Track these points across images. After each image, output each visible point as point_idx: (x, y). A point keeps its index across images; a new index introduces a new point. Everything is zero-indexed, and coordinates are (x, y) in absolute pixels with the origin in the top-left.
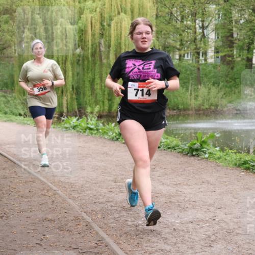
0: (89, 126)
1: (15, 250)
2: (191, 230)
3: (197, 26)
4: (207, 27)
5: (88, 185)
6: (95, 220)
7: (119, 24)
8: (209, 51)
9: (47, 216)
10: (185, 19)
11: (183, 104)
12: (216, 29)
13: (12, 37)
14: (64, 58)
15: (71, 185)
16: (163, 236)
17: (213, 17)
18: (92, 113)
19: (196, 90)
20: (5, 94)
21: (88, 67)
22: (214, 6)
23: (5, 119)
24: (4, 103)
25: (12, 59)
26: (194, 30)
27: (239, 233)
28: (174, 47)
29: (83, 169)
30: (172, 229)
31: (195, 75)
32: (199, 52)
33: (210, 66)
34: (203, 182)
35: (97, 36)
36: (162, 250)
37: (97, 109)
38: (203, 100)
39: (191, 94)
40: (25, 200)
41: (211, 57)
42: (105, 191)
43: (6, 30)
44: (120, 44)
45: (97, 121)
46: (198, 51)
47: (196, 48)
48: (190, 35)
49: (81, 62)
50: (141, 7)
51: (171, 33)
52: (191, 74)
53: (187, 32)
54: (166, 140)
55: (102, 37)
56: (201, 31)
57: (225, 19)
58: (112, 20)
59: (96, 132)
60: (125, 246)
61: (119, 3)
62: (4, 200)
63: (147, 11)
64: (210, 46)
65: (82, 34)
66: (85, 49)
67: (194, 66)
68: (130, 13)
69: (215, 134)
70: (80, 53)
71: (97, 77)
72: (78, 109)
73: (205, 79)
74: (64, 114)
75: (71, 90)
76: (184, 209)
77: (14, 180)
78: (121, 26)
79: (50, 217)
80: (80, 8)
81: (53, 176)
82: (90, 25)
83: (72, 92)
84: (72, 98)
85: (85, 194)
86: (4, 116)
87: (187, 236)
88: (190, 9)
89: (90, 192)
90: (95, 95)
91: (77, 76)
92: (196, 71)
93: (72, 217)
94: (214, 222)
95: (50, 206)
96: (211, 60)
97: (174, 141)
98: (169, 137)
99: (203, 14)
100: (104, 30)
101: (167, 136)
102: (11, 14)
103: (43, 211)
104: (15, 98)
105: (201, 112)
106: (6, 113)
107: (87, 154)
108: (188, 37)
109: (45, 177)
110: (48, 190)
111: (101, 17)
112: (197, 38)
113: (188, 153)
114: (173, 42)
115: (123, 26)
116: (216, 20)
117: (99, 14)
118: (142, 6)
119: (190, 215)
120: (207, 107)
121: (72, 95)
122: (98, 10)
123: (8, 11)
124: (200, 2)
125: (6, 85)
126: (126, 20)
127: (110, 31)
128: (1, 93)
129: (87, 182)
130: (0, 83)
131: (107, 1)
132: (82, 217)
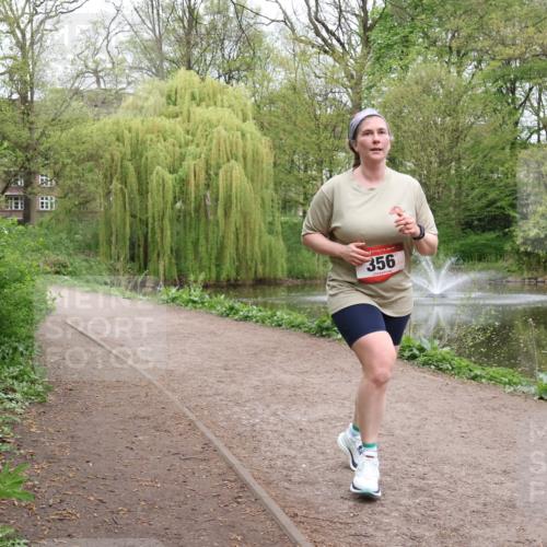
0: (192, 298)
1: (99, 455)
2: (322, 430)
5: (190, 373)
6: (200, 418)
7: (229, 173)
10: (309, 168)
11: (309, 271)
13: (97, 188)
14: (161, 214)
15: (171, 373)
16: (286, 438)
18: (195, 282)
20: (88, 258)
21: (191, 225)
23: (88, 289)
24: (86, 269)
25: (97, 215)
28: (297, 202)
29: (184, 352)
30: (298, 429)
34: (336, 370)
35: (202, 187)
37: (202, 277)
40: (112, 391)
42: (212, 380)
43: (90, 180)
44: (230, 196)
45: (202, 291)
49: (181, 218)
50: (256, 153)
51: (293, 185)
55: (208, 189)
58: (219, 168)
59: (200, 305)
60: (238, 450)
61: (228, 149)
62: (85, 391)
63: (263, 158)
65: (184, 185)
66: (187, 203)
68: (242, 159)
70: (181, 207)
71: (202, 237)
72: (178, 276)
74: (161, 283)
75: (169, 252)
76: (313, 404)
78: (231, 176)
79: (143, 413)
80: (181, 153)
82: (193, 174)
83: (171, 256)
84: (170, 263)
86: (85, 285)
87: (316, 438)
88: (314, 157)
90: (199, 259)
91: (177, 235)
95: (143, 399)
97: (299, 318)
99: (331, 163)
100: (210, 180)
101: (289, 312)
102: (96, 161)
104: (100, 263)
107: (190, 334)
111: (207, 165)
113: (317, 333)
114: (296, 195)
115: (234, 175)
117: (203, 161)
119: (320, 411)
121: (171, 259)
122: (203, 156)
123: (93, 157)
124: (326, 149)
125: (89, 246)
126: (237, 169)
127: (217, 180)
128: (83, 257)
129: (190, 369)
130: (82, 244)
131: (213, 146)
132: (183, 413)
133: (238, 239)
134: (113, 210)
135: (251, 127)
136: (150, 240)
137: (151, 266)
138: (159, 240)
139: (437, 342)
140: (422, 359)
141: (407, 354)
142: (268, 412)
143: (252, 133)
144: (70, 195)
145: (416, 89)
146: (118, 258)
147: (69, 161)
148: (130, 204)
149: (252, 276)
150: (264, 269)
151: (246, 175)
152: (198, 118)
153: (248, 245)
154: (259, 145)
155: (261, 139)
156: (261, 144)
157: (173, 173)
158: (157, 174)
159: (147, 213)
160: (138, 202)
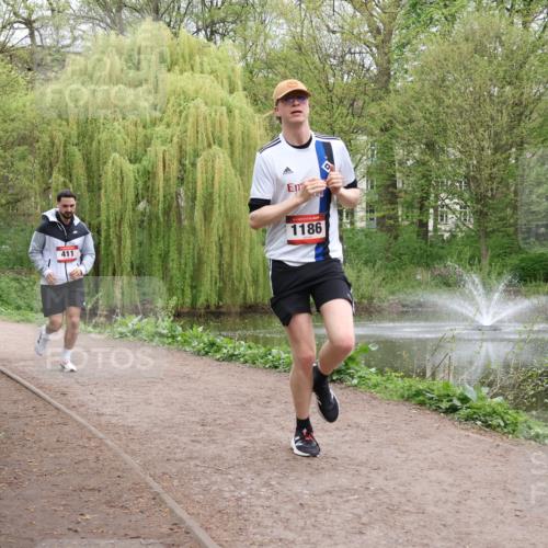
0: (159, 330)
1: (32, 540)
2: (330, 506)
5: (156, 430)
6: (168, 490)
7: (210, 164)
8: (358, 210)
9: (87, 482)
12: (369, 174)
13: (31, 181)
14: (118, 217)
15: (130, 430)
16: (282, 516)
17: (363, 155)
18: (164, 308)
20: (19, 277)
21: (158, 232)
22: (365, 138)
23: (18, 318)
24: (16, 291)
25: (31, 218)
27: (407, 511)
29: (148, 402)
30: (298, 504)
32: (342, 210)
33: (360, 233)
34: (349, 426)
35: (173, 181)
36: (281, 540)
37: (173, 302)
40: (51, 455)
41: (362, 219)
42: (185, 439)
43: (21, 171)
44: (211, 194)
45: (172, 322)
49: (145, 224)
55: (182, 184)
57: (383, 158)
58: (197, 155)
59: (170, 340)
61: (210, 130)
62: (14, 455)
63: (256, 143)
65: (149, 179)
66: (153, 203)
68: (228, 146)
70: (145, 209)
71: (173, 249)
72: (141, 301)
74: (118, 311)
75: (129, 269)
76: (318, 471)
77: (31, 421)
78: (213, 167)
79: (92, 483)
80: (145, 136)
81: (99, 415)
82: (161, 164)
83: (131, 273)
85: (152, 446)
86: (15, 312)
87: (321, 516)
89: (158, 441)
90: (168, 279)
91: (140, 247)
93: (129, 484)
94: (367, 492)
95: (93, 465)
96: (360, 224)
100: (185, 171)
102: (31, 145)
103: (81, 474)
106: (18, 308)
107: (155, 378)
109: (84, 416)
110: (89, 439)
111: (181, 152)
115: (217, 166)
116: (368, 159)
117: (176, 147)
118: (248, 136)
119: (328, 481)
122: (175, 139)
123: (26, 140)
126: (221, 157)
127: (194, 174)
128: (12, 275)
129: (155, 425)
130: (11, 257)
131: (189, 126)
132: (146, 483)
133: (221, 251)
135: (240, 100)
136: (102, 252)
138: (115, 252)
139: (485, 390)
140: (464, 412)
141: (445, 405)
142: (258, 481)
143: (241, 109)
145: (466, 48)
149: (239, 300)
150: (256, 293)
151: (234, 166)
152: (169, 88)
153: (235, 261)
154: (251, 125)
155: (253, 117)
156: (254, 123)
157: (135, 163)
158: (113, 163)
159: (99, 216)
160: (87, 201)
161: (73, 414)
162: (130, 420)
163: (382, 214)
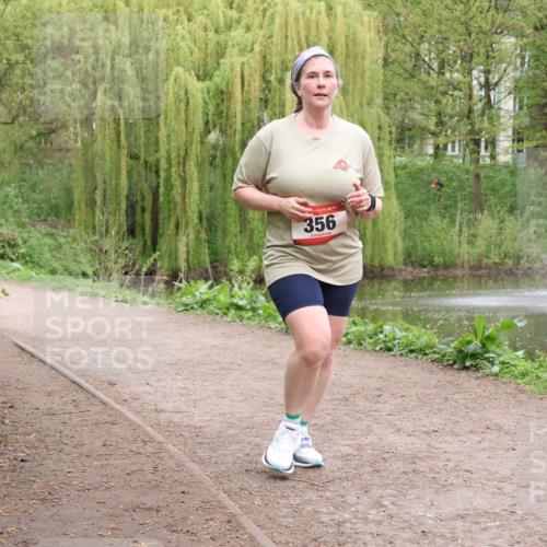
0: (235, 301)
2: (462, 535)
3: (475, 83)
4: (497, 84)
5: (232, 432)
6: (247, 510)
8: (501, 138)
9: (142, 499)
10: (447, 67)
11: (443, 254)
12: (517, 89)
14: (182, 153)
15: (197, 431)
17: (509, 64)
19: (472, 223)
20: (54, 231)
22: (513, 40)
23: (53, 284)
24: (51, 250)
25: (69, 154)
26: (468, 91)
28: (424, 129)
30: (419, 531)
31: (468, 189)
32: (479, 140)
33: (503, 171)
34: (488, 428)
35: (255, 104)
37: (252, 264)
38: (488, 246)
39: (461, 231)
41: (506, 152)
45: (252, 289)
46: (477, 137)
47: (471, 132)
48: (458, 103)
49: (218, 160)
50: (352, 41)
51: (417, 98)
52: (462, 188)
53: (452, 95)
54: (404, 333)
55: (266, 107)
56: (483, 93)
57: (537, 67)
59: (250, 314)
61: (303, 33)
62: (49, 463)
63: (365, 51)
64: (502, 127)
65: (222, 100)
66: (228, 132)
67: (467, 171)
69: (516, 321)
70: (218, 140)
72: (211, 263)
73: (493, 200)
74: (181, 275)
75: (196, 221)
76: (446, 488)
77: (71, 419)
79: (149, 501)
80: (218, 43)
81: (156, 411)
82: (238, 81)
83: (199, 227)
84: (197, 238)
85: (226, 452)
86: (50, 277)
88: (459, 46)
89: (235, 447)
90: (249, 233)
91: (210, 191)
92: (472, 181)
93: (197, 503)
94: (512, 518)
95: (150, 477)
96: (504, 158)
97: (424, 336)
98: (412, 327)
99: (488, 57)
100: (270, 91)
101: (406, 325)
103: (134, 488)
104: (75, 239)
105: (482, 272)
106: (53, 272)
107: (231, 363)
108: (454, 107)
109: (138, 413)
110: (145, 443)
111: (265, 64)
112: (475, 108)
113: (455, 363)
114: (422, 117)
116: (516, 69)
117: (258, 57)
118: (354, 40)
119: (460, 500)
120: (497, 260)
121: (199, 232)
122: (257, 48)
124: (481, 31)
125: (55, 211)
127: (282, 93)
128: (44, 228)
129: (231, 425)
130: (43, 205)
131: (276, 28)
132: (219, 502)
134: (97, 147)
136: (161, 199)
137: (163, 244)
138: (178, 199)
142: (365, 499)
144: (21, 119)
146: (107, 231)
147: (20, 57)
148: (128, 136)
154: (359, 26)
155: (361, 16)
156: (363, 24)
157: (203, 80)
158: (175, 80)
159: (157, 151)
160: (142, 132)
161: (124, 409)
162: (198, 418)
163: (534, 143)
